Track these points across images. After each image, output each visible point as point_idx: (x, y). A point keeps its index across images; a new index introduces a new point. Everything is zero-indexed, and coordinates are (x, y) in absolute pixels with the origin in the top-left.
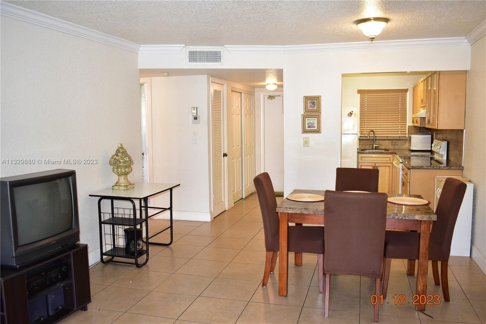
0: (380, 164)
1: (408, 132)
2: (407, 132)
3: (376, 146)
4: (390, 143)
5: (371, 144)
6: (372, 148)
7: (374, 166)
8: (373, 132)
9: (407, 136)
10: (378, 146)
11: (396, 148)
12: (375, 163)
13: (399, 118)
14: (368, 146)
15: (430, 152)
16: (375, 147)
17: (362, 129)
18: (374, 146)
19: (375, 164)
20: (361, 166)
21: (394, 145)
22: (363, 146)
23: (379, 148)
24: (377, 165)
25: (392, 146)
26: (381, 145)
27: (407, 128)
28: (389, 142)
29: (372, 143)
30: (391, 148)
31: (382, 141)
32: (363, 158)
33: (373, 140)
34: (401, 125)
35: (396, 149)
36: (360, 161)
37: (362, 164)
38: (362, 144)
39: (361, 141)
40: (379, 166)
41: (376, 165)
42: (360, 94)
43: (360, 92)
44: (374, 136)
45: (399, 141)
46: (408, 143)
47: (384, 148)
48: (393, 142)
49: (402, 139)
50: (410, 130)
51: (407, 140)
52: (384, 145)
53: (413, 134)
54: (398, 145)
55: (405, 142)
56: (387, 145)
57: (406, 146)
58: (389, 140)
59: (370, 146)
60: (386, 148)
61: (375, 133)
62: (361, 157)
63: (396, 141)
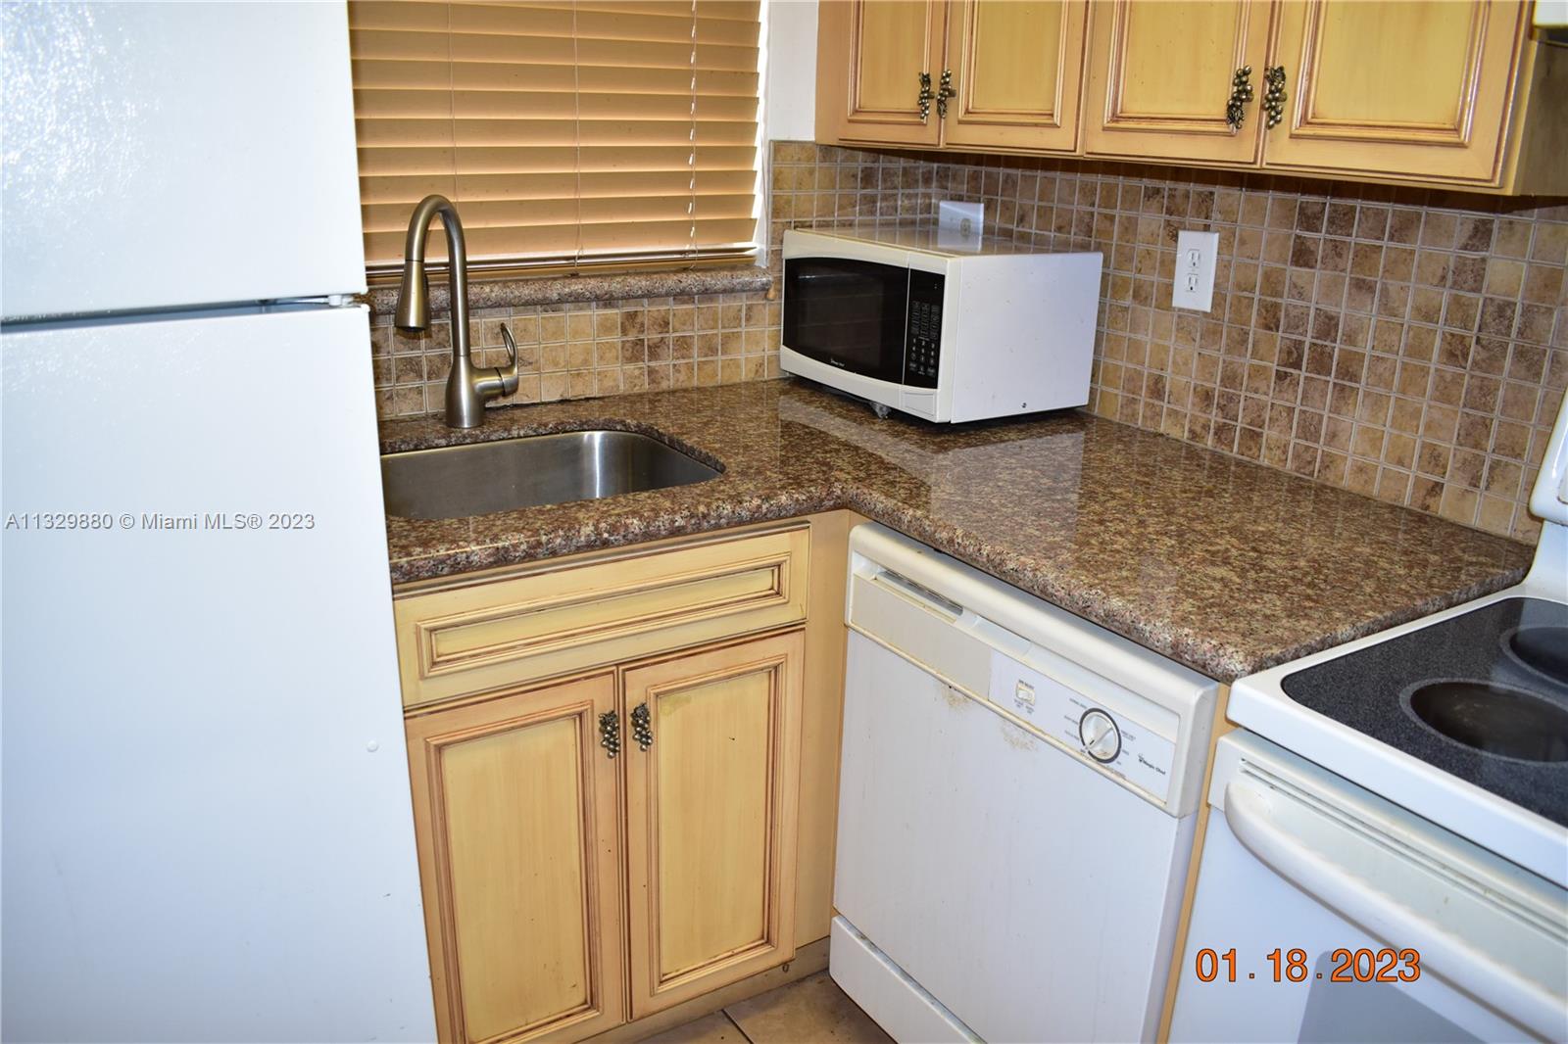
0: (669, 675)
1: (774, 211)
2: (758, 210)
4: (616, 338)
5: (412, 367)
7: (608, 720)
8: (447, 214)
9: (757, 244)
10: (506, 378)
11: (664, 385)
12: (621, 672)
13: (683, 52)
16: (480, 398)
18: (468, 384)
19: (621, 689)
20: (440, 748)
21: (654, 351)
24: (639, 689)
25: (630, 367)
27: (759, 163)
28: (606, 328)
29: (425, 354)
30: (623, 389)
31: (532, 320)
32: (447, 644)
35: (668, 393)
40: (660, 695)
41: (634, 699)
44: (451, 265)
45: (691, 306)
46: (774, 328)
47: (557, 398)
48: (642, 325)
49: (725, 282)
50: (786, 193)
51: (772, 294)
52: (556, 364)
53: (811, 226)
54: (683, 344)
55: (749, 308)
56: (586, 362)
57: (755, 355)
58: (607, 301)
59: (400, 386)
60: (578, 390)
61: (464, 227)
62: (424, 635)
63: (663, 308)
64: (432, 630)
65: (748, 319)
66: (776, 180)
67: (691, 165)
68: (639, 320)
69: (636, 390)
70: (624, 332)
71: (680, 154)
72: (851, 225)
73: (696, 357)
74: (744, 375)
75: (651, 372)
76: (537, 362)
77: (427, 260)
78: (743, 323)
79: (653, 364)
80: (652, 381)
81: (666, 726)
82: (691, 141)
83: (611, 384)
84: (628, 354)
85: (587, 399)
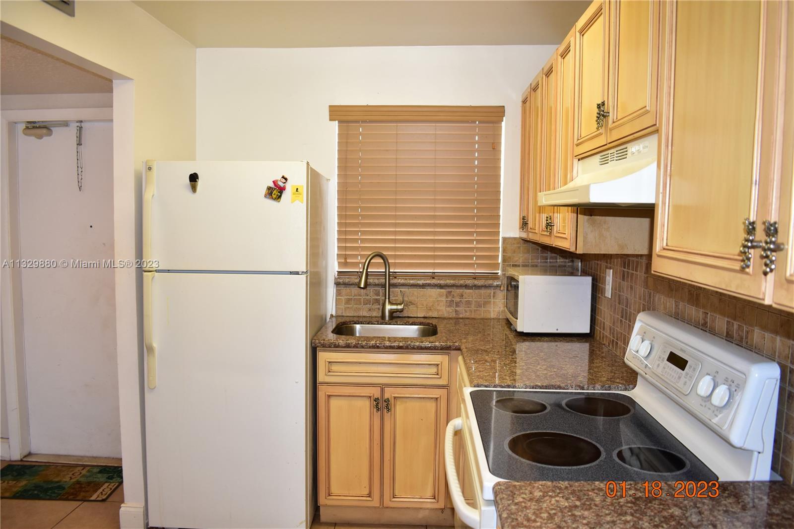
0: (399, 392)
1: (504, 260)
2: (500, 260)
3: (394, 307)
4: (444, 299)
5: (377, 301)
6: (380, 314)
7: (376, 400)
8: (382, 257)
9: (499, 272)
10: (400, 307)
11: (461, 316)
12: (383, 387)
13: (472, 209)
14: (368, 306)
15: (586, 342)
16: (392, 312)
17: (346, 248)
18: (388, 307)
19: (381, 392)
20: (329, 396)
21: (457, 305)
22: (350, 306)
23: (405, 314)
24: (389, 393)
25: (448, 309)
26: (411, 303)
27: (501, 245)
28: (441, 295)
29: (381, 298)
30: (446, 315)
31: (415, 291)
32: (334, 368)
33: (384, 286)
34: (478, 233)
35: (462, 318)
36: (321, 377)
37: (331, 390)
38: (348, 301)
39: (342, 288)
40: (395, 398)
41: (386, 396)
42: (339, 122)
43: (337, 113)
44: (386, 272)
45: (471, 291)
46: (503, 301)
47: (423, 316)
48: (453, 295)
49: (482, 283)
50: (509, 255)
51: (502, 288)
52: (423, 305)
53: (519, 266)
54: (468, 303)
55: (494, 293)
56: (433, 305)
57: (497, 309)
58: (441, 286)
59: (373, 307)
60: (430, 314)
61: (390, 261)
62: (327, 363)
63: (461, 291)
64: (329, 362)
65: (494, 297)
66: (504, 251)
67: (475, 245)
68: (452, 293)
69: (450, 316)
70: (447, 297)
71: (471, 241)
72: (536, 266)
73: (473, 307)
74: (492, 316)
75: (456, 311)
76: (417, 304)
77: (369, 270)
78: (492, 297)
79: (457, 309)
80: (456, 314)
81: (399, 409)
82: (475, 237)
83: (441, 313)
84: (448, 304)
85: (433, 318)
